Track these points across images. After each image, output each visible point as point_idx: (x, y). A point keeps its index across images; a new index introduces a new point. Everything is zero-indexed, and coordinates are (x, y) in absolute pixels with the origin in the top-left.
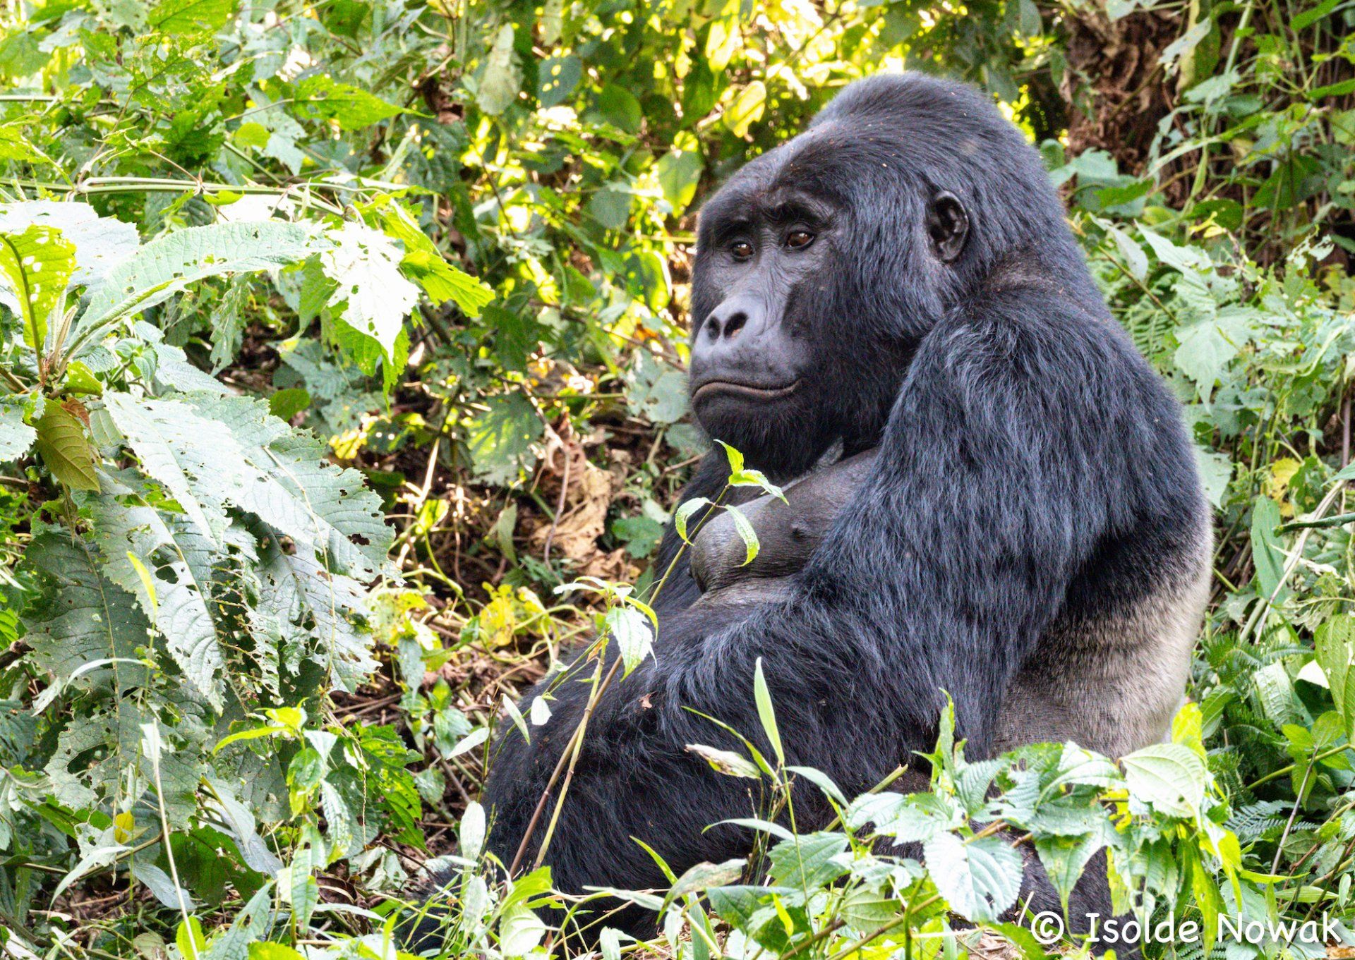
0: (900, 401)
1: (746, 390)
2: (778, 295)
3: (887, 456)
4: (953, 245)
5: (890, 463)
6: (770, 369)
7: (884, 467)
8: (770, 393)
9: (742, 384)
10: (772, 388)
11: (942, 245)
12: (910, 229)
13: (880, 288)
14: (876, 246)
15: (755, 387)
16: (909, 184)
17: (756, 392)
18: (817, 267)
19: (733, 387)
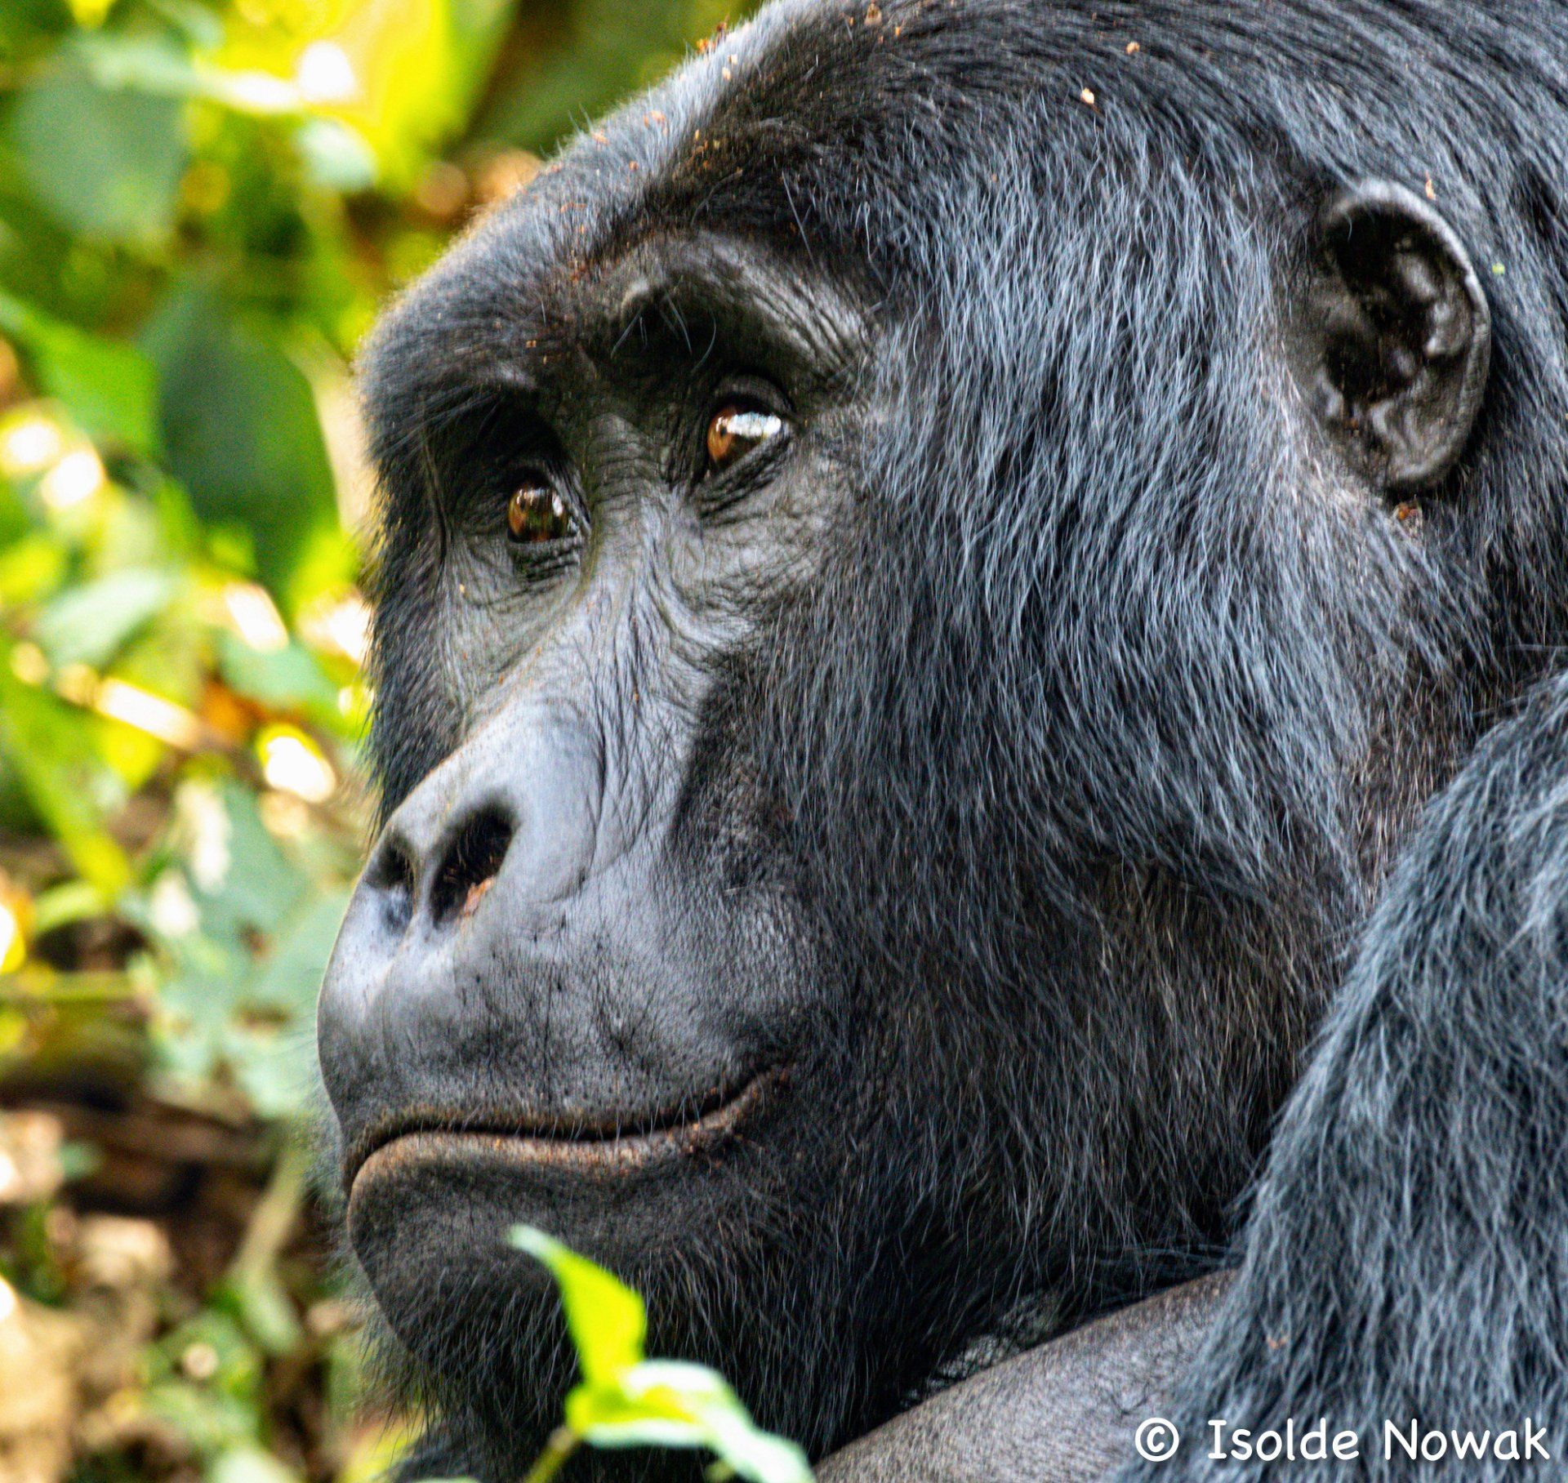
0: (1319, 1074)
1: (524, 1151)
2: (656, 711)
3: (1264, 1311)
4: (1428, 408)
5: (1278, 1341)
6: (621, 1045)
7: (1251, 1361)
8: (631, 1153)
9: (503, 1130)
10: (631, 1130)
11: (1379, 415)
12: (1202, 366)
13: (1064, 637)
14: (1044, 462)
15: (561, 1133)
16: (1203, 170)
17: (570, 1154)
18: (806, 568)
19: (472, 1147)
